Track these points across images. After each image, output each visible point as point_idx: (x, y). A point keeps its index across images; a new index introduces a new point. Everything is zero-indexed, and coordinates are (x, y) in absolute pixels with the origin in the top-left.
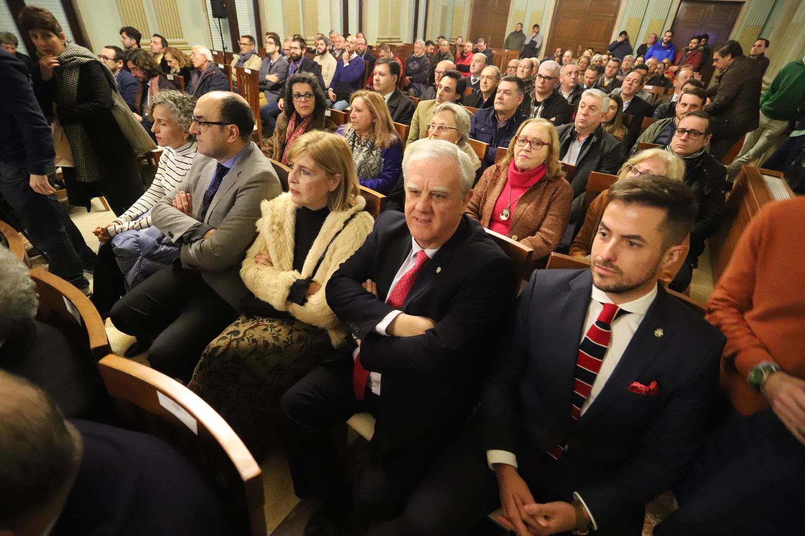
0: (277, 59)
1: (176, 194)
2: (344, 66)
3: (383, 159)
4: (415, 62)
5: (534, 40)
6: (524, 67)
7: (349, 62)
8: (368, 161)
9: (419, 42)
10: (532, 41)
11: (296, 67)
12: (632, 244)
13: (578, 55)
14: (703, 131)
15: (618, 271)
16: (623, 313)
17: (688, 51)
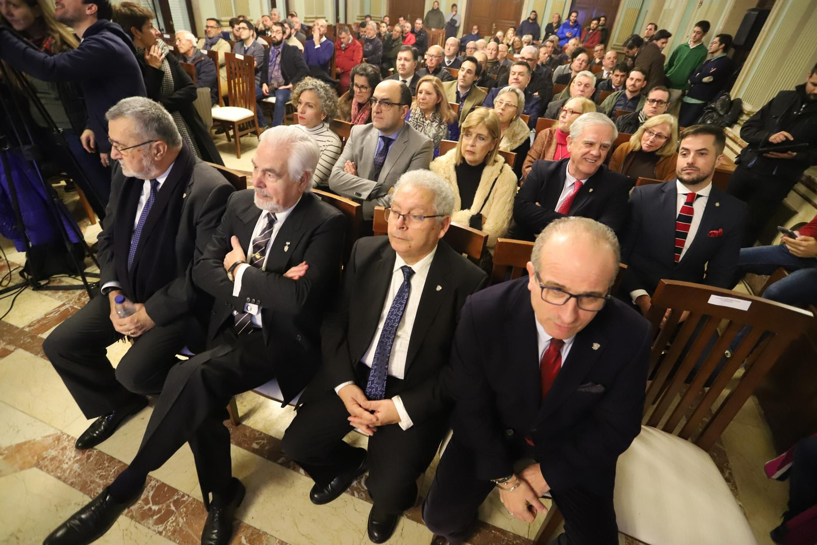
0: (251, 44)
1: (344, 164)
2: (316, 47)
3: (450, 132)
4: (368, 43)
5: (454, 18)
6: (492, 49)
7: (320, 44)
8: (439, 133)
9: (371, 24)
10: (452, 20)
11: (278, 52)
12: (702, 154)
13: (493, 32)
14: (666, 101)
15: (698, 169)
16: (699, 196)
17: (589, 31)
